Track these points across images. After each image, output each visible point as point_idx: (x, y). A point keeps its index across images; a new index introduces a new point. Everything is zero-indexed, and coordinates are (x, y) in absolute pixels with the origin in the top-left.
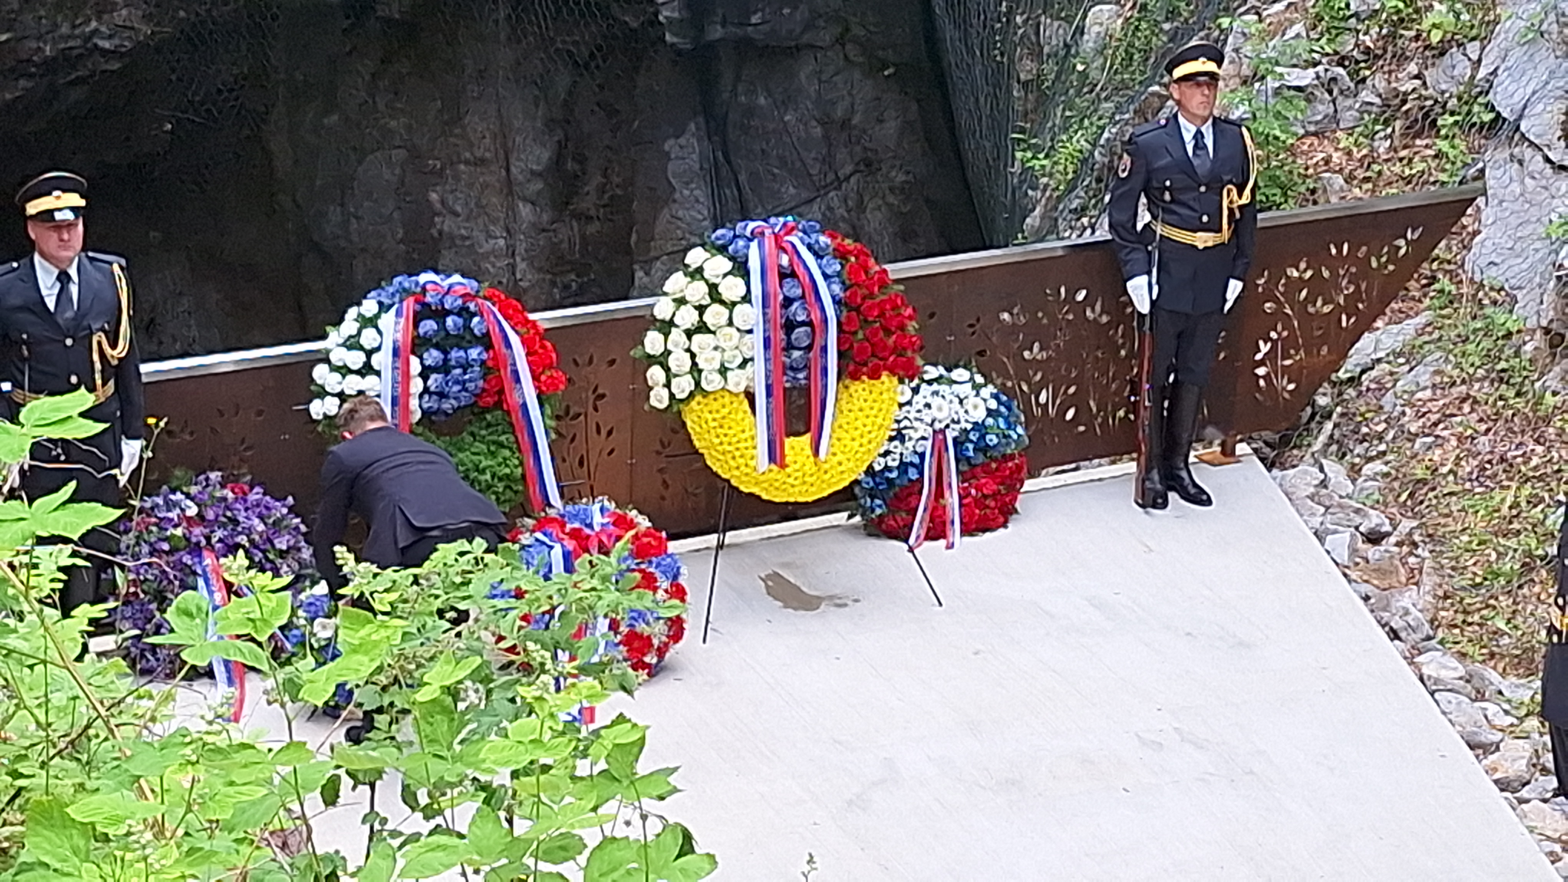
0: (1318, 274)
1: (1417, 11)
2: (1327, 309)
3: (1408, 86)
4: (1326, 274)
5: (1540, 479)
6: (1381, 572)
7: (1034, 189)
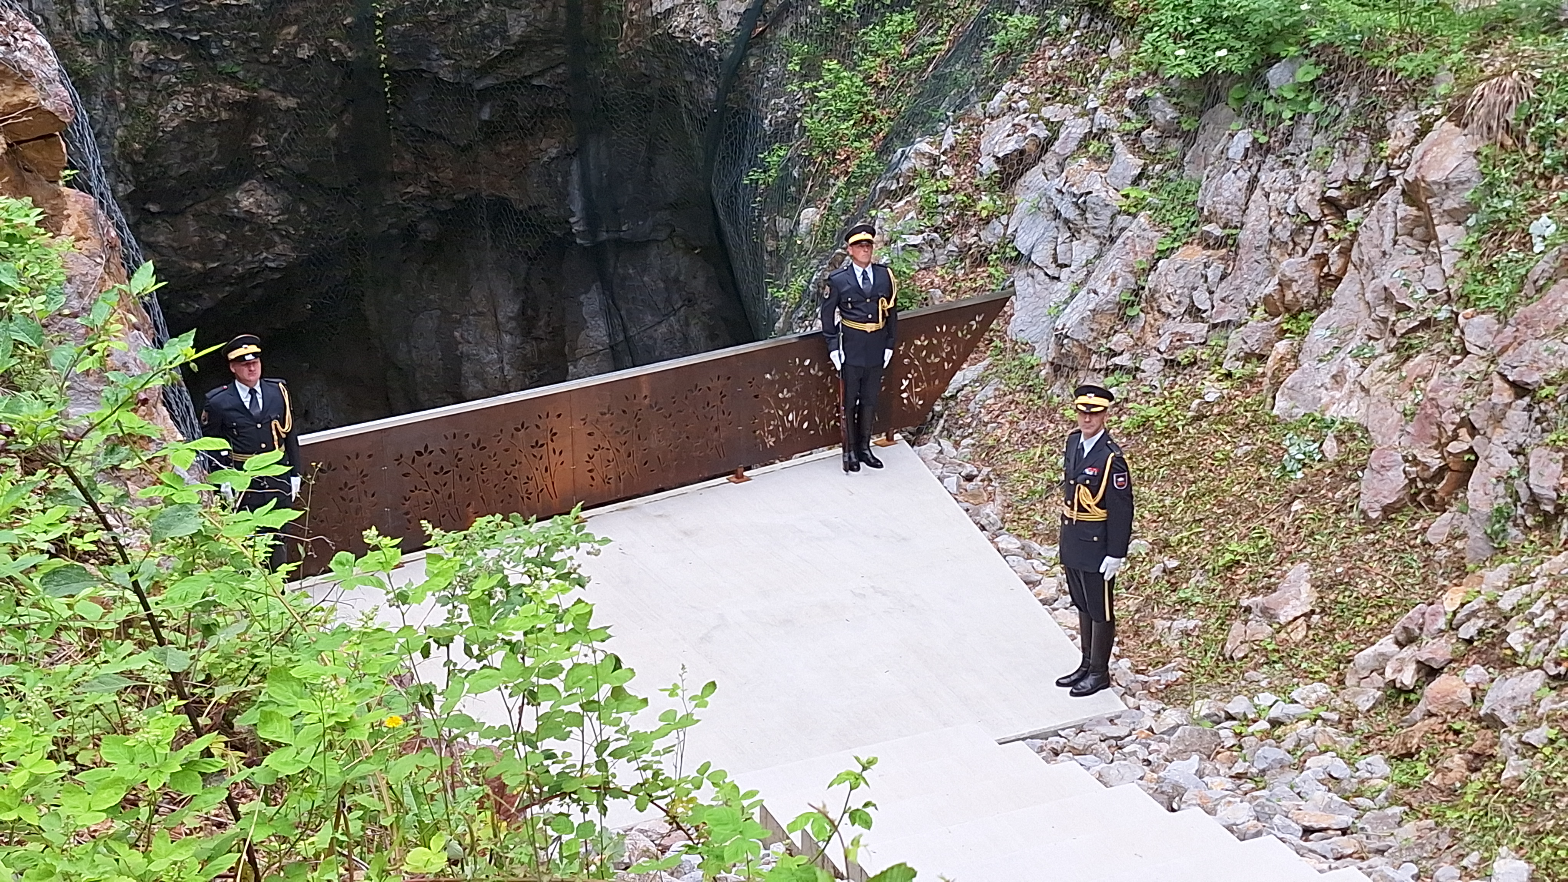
0: (931, 341)
1: (974, 201)
2: (937, 360)
3: (971, 241)
4: (935, 342)
5: (1053, 441)
6: (974, 496)
7: (779, 307)
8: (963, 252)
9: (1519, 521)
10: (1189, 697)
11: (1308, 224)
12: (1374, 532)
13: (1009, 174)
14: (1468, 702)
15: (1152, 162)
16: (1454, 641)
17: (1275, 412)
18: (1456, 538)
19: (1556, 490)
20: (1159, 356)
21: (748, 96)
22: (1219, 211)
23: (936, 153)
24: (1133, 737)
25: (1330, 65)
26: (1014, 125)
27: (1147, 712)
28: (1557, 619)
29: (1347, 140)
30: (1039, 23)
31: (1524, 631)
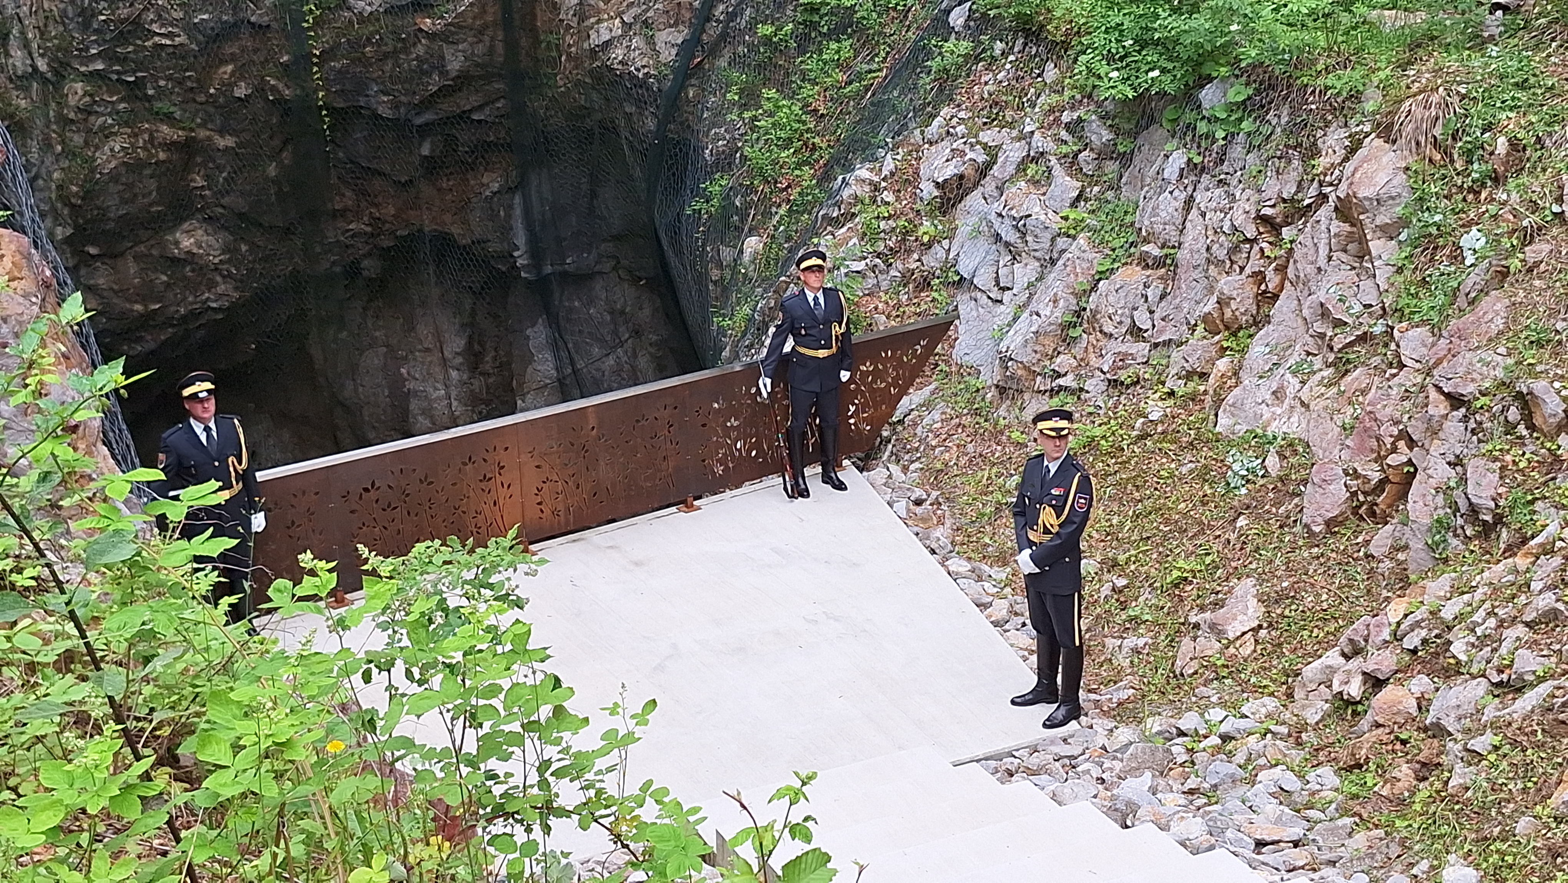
0: (876, 367)
1: (915, 226)
2: (883, 385)
3: (914, 266)
4: (881, 367)
5: (1001, 463)
6: (924, 520)
7: (725, 337)
8: (906, 277)
9: (1459, 531)
10: (1141, 715)
11: (1243, 242)
12: (1318, 546)
13: (949, 199)
14: (1414, 711)
15: (1090, 184)
16: (1398, 651)
17: (1218, 429)
18: (1398, 550)
19: (1493, 499)
20: (1103, 376)
21: (689, 127)
22: (1157, 231)
23: (876, 179)
24: (1087, 756)
25: (1261, 85)
26: (952, 150)
27: (1100, 730)
28: (1499, 627)
29: (1279, 158)
30: (974, 49)
31: (1466, 640)
